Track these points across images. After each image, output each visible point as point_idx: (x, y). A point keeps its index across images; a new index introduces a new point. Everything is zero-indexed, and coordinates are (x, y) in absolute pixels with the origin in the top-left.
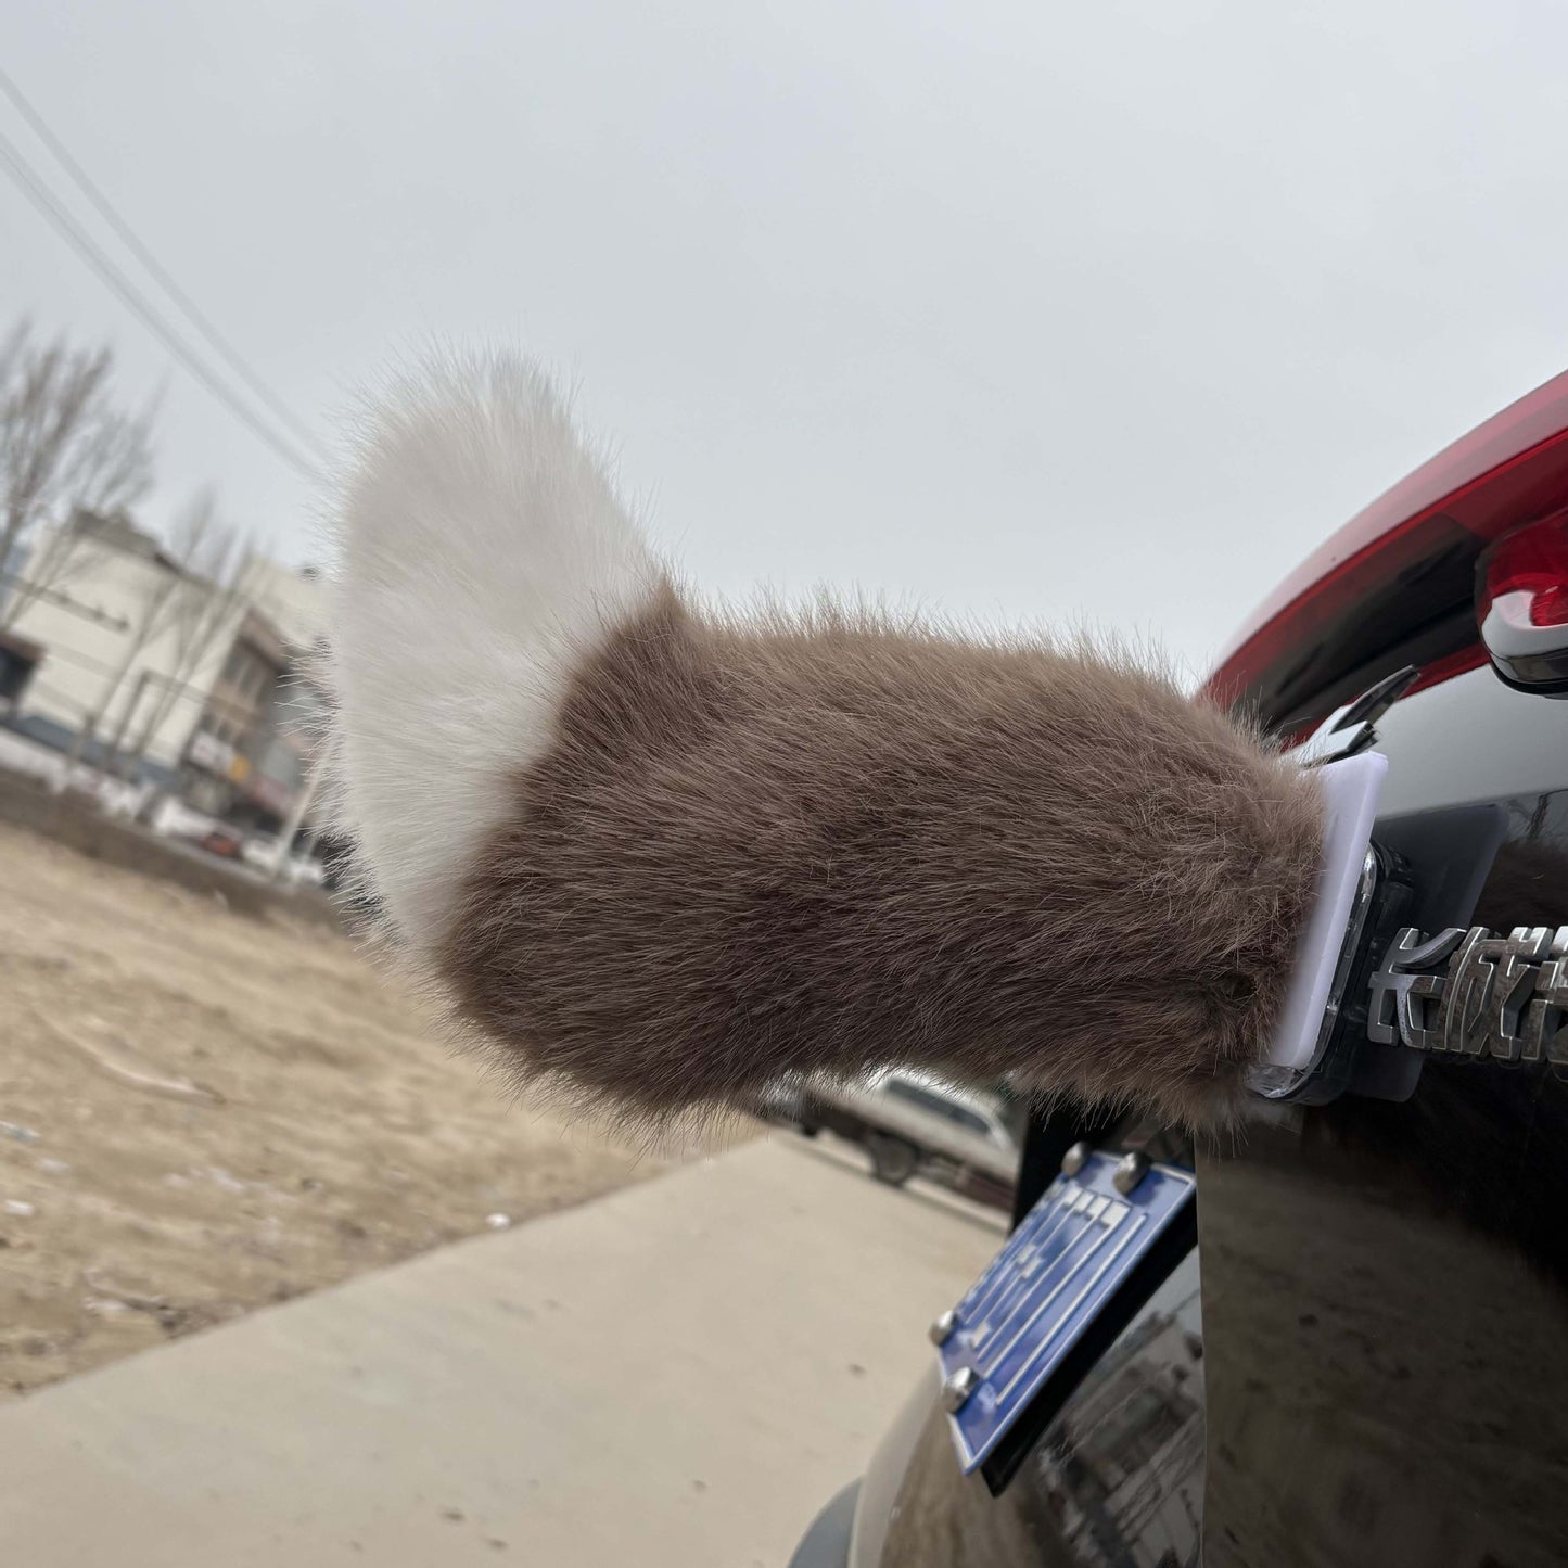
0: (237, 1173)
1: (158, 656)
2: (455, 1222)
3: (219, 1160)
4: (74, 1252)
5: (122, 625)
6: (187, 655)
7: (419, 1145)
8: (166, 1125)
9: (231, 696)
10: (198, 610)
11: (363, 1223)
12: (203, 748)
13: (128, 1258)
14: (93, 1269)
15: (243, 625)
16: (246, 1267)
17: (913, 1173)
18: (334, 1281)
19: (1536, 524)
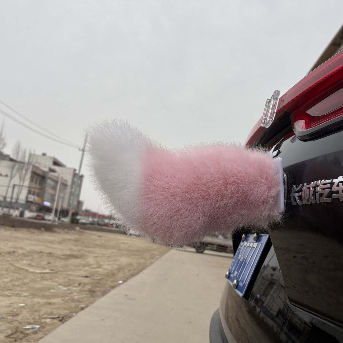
0: (65, 286)
1: (16, 180)
2: (113, 284)
3: (60, 284)
4: (36, 311)
5: (7, 176)
6: (22, 179)
7: (100, 270)
8: (47, 280)
9: (34, 185)
10: (22, 169)
11: (94, 290)
12: (30, 198)
13: (48, 309)
14: (41, 314)
15: (32, 170)
16: (73, 305)
17: (205, 249)
18: (92, 303)
19: (299, 109)
